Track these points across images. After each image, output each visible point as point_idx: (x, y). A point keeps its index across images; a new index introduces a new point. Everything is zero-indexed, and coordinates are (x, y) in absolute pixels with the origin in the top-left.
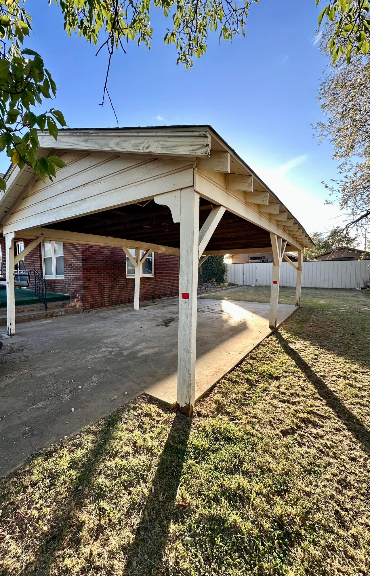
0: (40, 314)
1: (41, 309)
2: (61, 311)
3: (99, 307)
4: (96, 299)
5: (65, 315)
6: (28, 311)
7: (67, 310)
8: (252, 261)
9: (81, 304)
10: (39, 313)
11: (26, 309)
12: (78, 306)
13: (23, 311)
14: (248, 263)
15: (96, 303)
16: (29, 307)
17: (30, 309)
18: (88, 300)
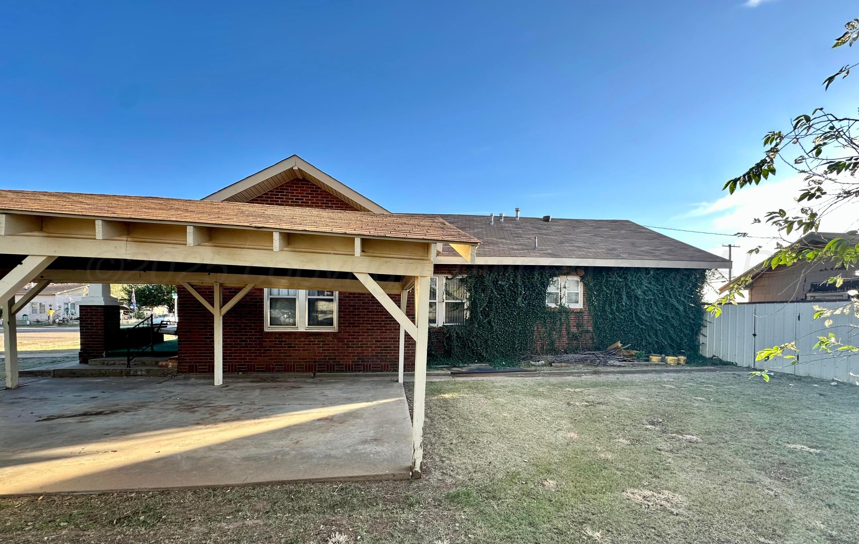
0: (113, 370)
1: (135, 364)
2: (141, 371)
3: (206, 372)
4: (200, 359)
5: (147, 376)
6: (119, 364)
7: (150, 370)
8: (818, 295)
9: (176, 364)
10: (112, 368)
11: (117, 362)
12: (170, 366)
13: (114, 364)
14: (804, 300)
15: (199, 366)
16: (123, 360)
17: (123, 362)
18: (186, 359)
